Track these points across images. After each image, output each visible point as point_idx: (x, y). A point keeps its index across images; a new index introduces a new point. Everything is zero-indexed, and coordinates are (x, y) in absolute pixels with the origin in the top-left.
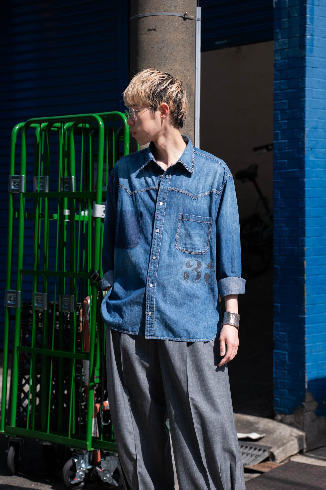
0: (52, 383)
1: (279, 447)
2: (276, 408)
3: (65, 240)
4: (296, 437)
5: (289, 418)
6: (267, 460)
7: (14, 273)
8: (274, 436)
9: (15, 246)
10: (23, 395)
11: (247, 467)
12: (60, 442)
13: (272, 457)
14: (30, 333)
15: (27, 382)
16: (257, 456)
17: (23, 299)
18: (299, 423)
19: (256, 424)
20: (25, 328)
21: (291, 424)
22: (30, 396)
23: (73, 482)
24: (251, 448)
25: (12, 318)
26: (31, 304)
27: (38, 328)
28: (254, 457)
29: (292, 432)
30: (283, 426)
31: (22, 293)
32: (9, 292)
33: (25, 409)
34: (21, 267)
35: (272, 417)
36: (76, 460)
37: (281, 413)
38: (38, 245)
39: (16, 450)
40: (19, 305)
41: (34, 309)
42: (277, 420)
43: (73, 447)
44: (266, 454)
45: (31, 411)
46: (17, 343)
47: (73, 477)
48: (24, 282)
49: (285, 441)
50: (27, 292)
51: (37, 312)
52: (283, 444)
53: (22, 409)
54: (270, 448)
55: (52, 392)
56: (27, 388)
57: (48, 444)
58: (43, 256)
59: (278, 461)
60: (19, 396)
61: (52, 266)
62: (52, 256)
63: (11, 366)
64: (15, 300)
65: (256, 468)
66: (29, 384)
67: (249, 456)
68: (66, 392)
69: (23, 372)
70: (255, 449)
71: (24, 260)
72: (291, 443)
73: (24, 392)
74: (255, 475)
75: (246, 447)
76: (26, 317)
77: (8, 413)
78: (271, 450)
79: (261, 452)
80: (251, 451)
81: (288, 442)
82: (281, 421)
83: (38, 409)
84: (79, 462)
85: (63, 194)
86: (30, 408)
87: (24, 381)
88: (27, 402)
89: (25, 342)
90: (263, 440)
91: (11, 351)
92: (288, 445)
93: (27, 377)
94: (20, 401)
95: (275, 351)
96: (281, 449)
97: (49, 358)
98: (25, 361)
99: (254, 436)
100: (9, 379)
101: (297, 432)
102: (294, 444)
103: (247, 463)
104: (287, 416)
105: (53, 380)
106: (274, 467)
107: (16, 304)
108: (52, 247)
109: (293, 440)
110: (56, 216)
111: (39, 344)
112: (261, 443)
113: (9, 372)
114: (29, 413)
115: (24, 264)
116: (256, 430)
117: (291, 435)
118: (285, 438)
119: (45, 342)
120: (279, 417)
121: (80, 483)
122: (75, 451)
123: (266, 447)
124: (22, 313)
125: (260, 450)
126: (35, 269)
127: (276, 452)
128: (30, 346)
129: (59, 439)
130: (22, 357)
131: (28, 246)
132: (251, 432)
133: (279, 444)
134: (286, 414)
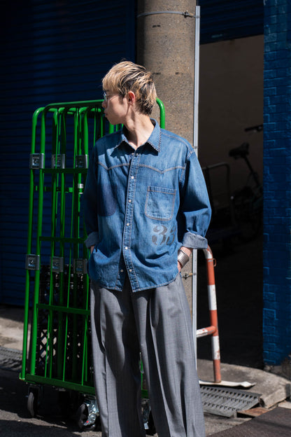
0: (67, 336)
1: (268, 394)
2: (265, 360)
3: (79, 210)
4: (283, 385)
5: (278, 369)
6: (257, 406)
7: (34, 239)
8: (264, 385)
9: (36, 215)
10: (41, 347)
11: (239, 412)
12: (74, 389)
13: (262, 403)
14: (48, 292)
15: (45, 335)
16: (248, 402)
17: (41, 262)
18: (286, 373)
19: (248, 374)
20: (44, 288)
21: (278, 374)
22: (48, 348)
23: (86, 424)
24: (243, 395)
25: (32, 279)
26: (48, 266)
27: (54, 287)
28: (245, 403)
29: (280, 381)
30: (272, 376)
31: (40, 257)
32: (30, 256)
33: (43, 359)
34: (40, 234)
35: (262, 368)
36: (88, 405)
37: (270, 364)
38: (56, 215)
39: (35, 396)
40: (39, 268)
41: (52, 271)
42: (266, 371)
43: (85, 393)
44: (257, 401)
45: (49, 360)
46: (37, 301)
47: (86, 420)
48: (42, 248)
49: (273, 389)
50: (45, 256)
51: (54, 274)
52: (272, 392)
53: (40, 360)
54: (261, 395)
55: (67, 344)
56: (45, 341)
57: (63, 390)
58: (60, 224)
59: (267, 407)
60: (38, 347)
61: (67, 233)
62: (68, 225)
63: (31, 321)
64: (35, 263)
65: (248, 413)
66: (47, 337)
67: (241, 402)
68: (79, 344)
69: (42, 327)
70: (247, 396)
71: (43, 228)
72: (279, 390)
73: (42, 344)
74: (247, 419)
75: (239, 395)
76: (44, 278)
77: (29, 362)
78: (261, 397)
79: (252, 399)
80: (243, 398)
81: (276, 390)
82: (270, 371)
83: (55, 359)
84: (91, 407)
85: (78, 170)
86: (47, 358)
87: (42, 335)
88: (45, 353)
89: (43, 300)
90: (254, 388)
91: (31, 308)
92: (276, 393)
93: (45, 331)
94: (39, 352)
95: (265, 309)
96: (270, 396)
97: (64, 314)
98: (44, 317)
99: (246, 384)
100: (29, 332)
101: (284, 381)
102: (281, 392)
103: (240, 408)
104: (276, 367)
105: (68, 334)
106: (263, 412)
107: (36, 267)
108: (68, 216)
109: (280, 388)
110: (71, 190)
111: (55, 302)
112: (251, 391)
113: (30, 326)
114: (46, 363)
115: (43, 231)
116: (248, 380)
117: (279, 384)
118: (273, 387)
119: (61, 300)
120: (268, 368)
121: (92, 425)
122: (87, 397)
123: (256, 394)
124: (41, 275)
125: (251, 397)
126: (53, 235)
127: (265, 399)
128: (48, 304)
129: (73, 386)
130: (41, 313)
131: (47, 215)
132: (243, 381)
133: (268, 392)
134: (274, 365)
